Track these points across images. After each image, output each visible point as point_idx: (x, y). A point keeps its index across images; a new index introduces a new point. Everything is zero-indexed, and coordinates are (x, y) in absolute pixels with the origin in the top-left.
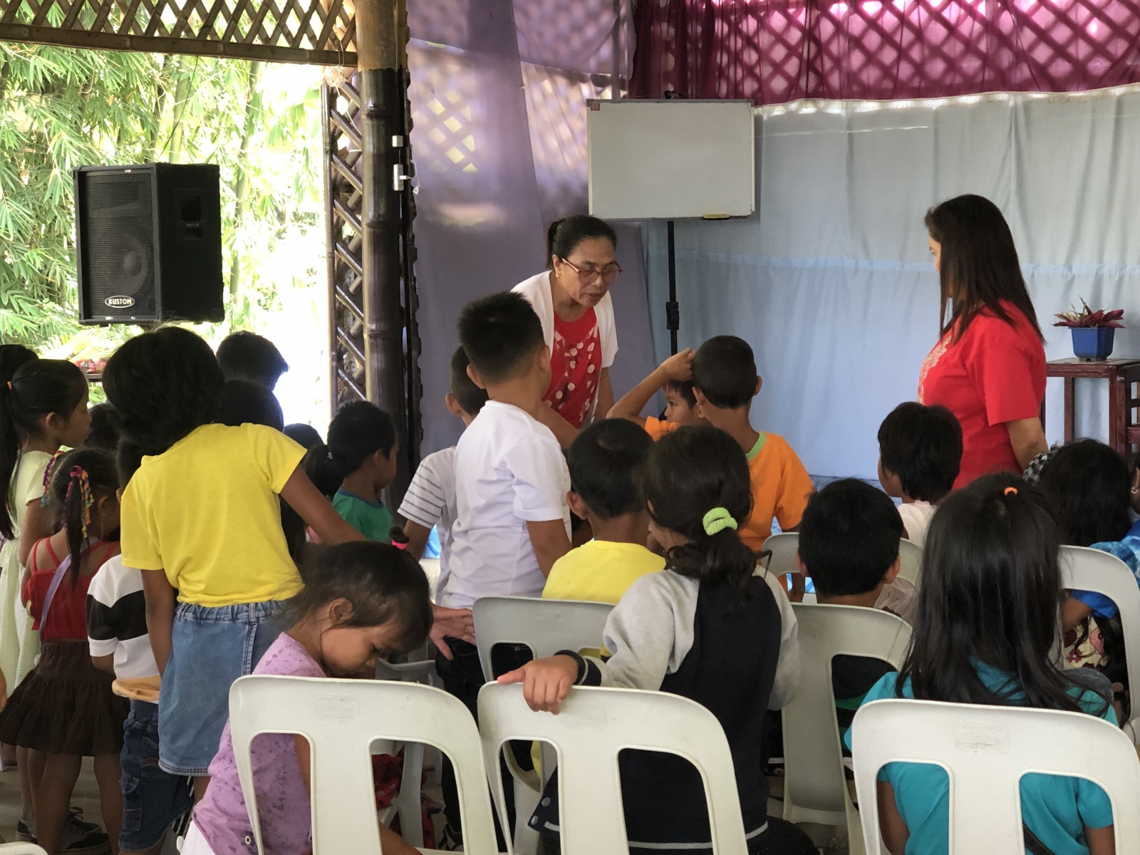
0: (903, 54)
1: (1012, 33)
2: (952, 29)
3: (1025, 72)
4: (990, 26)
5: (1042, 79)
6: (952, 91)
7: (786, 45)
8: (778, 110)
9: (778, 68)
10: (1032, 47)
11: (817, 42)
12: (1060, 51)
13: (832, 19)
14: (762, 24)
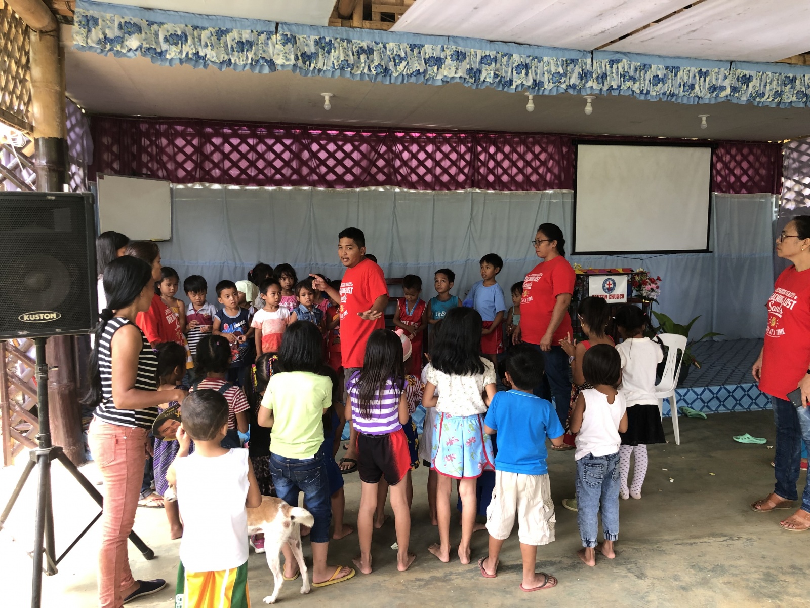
0: (252, 164)
1: (308, 160)
2: (278, 156)
3: (315, 177)
4: (297, 156)
5: (322, 181)
6: (278, 183)
7: (185, 154)
8: (181, 186)
9: (180, 165)
10: (318, 166)
11: (203, 154)
12: (331, 170)
13: (213, 144)
14: (171, 143)
